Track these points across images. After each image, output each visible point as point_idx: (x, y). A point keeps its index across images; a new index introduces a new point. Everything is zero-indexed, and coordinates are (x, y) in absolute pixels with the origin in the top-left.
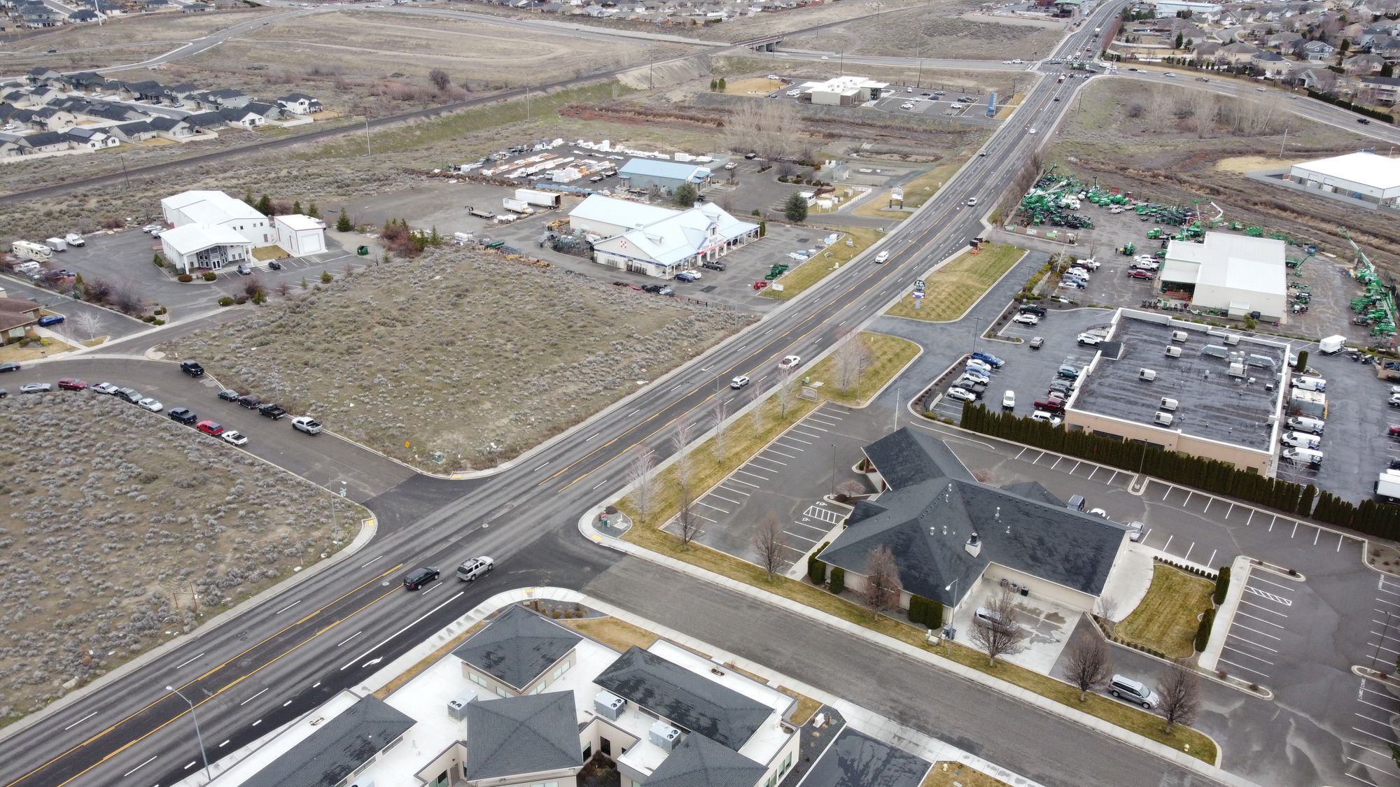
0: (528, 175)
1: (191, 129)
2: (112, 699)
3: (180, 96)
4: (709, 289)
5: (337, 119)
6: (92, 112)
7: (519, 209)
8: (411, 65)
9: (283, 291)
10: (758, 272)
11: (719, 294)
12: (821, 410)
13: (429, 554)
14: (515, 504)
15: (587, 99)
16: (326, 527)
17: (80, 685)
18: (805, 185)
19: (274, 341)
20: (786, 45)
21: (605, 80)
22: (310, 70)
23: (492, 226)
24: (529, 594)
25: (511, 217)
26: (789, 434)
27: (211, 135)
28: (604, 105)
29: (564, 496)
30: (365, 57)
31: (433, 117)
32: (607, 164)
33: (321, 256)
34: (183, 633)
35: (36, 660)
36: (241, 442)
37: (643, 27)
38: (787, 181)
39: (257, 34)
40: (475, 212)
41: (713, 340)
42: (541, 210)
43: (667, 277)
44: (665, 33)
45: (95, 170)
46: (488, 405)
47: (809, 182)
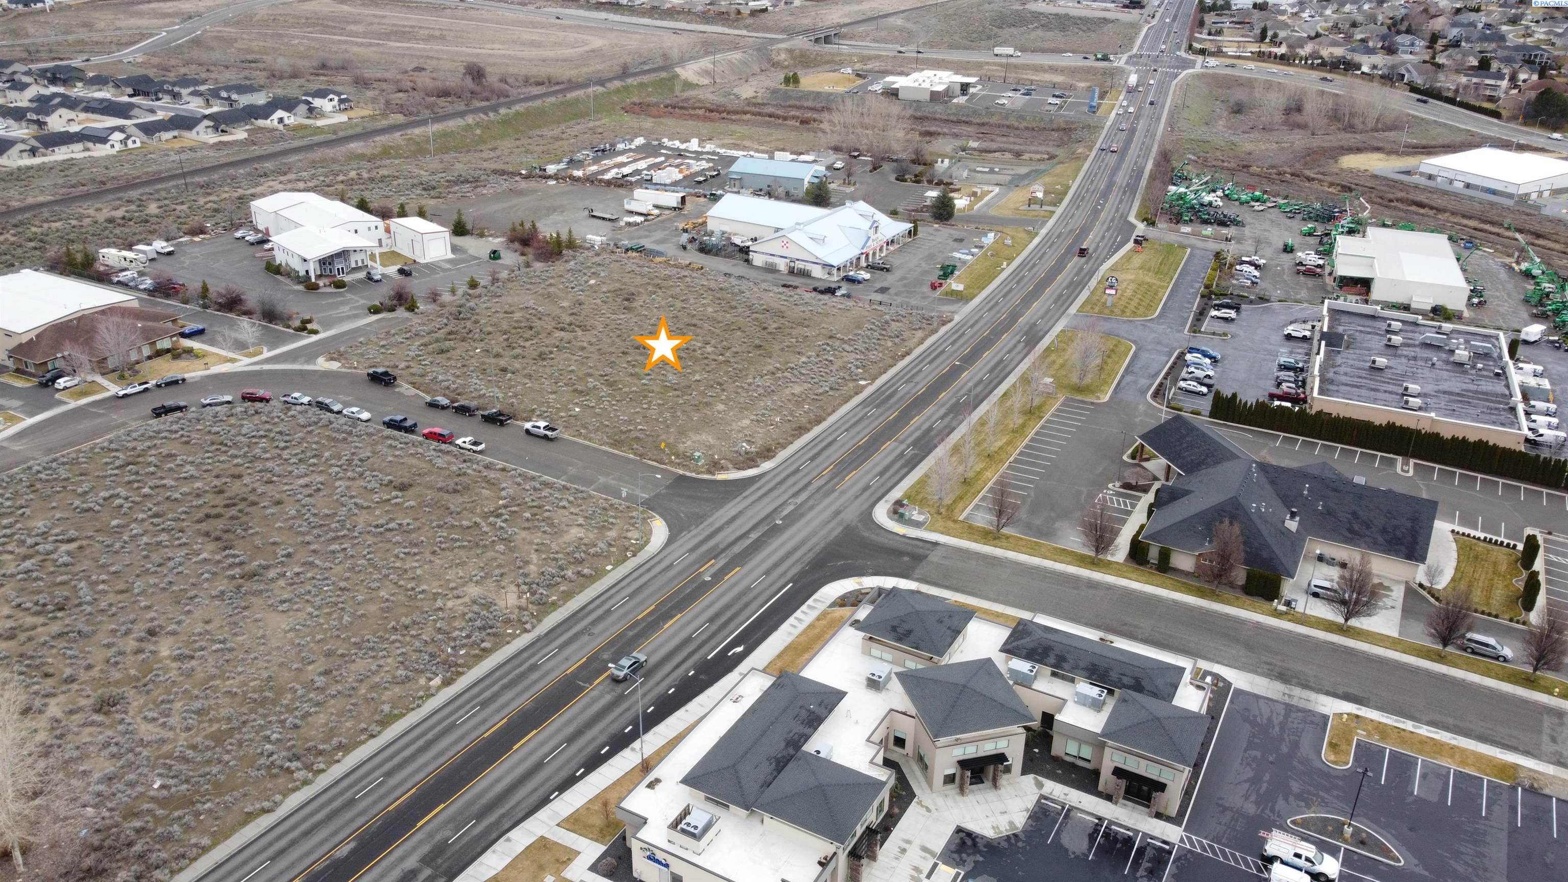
0: (624, 176)
1: (216, 128)
2: (487, 694)
3: (185, 92)
4: (883, 290)
5: (372, 118)
6: (87, 110)
7: (644, 211)
8: (432, 58)
9: (434, 297)
10: (925, 273)
11: (897, 294)
12: (1063, 404)
13: (736, 549)
14: (799, 500)
15: (649, 95)
16: (616, 527)
17: (447, 683)
18: (926, 184)
19: (454, 349)
20: (844, 37)
21: (664, 75)
22: (315, 64)
23: (621, 228)
24: (859, 584)
25: (639, 219)
26: (1043, 427)
27: (239, 134)
28: (668, 102)
29: (843, 492)
30: (374, 49)
31: (491, 114)
32: (704, 165)
33: (449, 261)
34: (526, 631)
35: (389, 660)
36: (480, 448)
37: (682, 16)
38: (905, 181)
39: (238, 23)
40: (594, 214)
41: (915, 340)
42: (667, 212)
43: (836, 278)
44: (707, 23)
45: (135, 173)
46: (721, 407)
47: (930, 182)
